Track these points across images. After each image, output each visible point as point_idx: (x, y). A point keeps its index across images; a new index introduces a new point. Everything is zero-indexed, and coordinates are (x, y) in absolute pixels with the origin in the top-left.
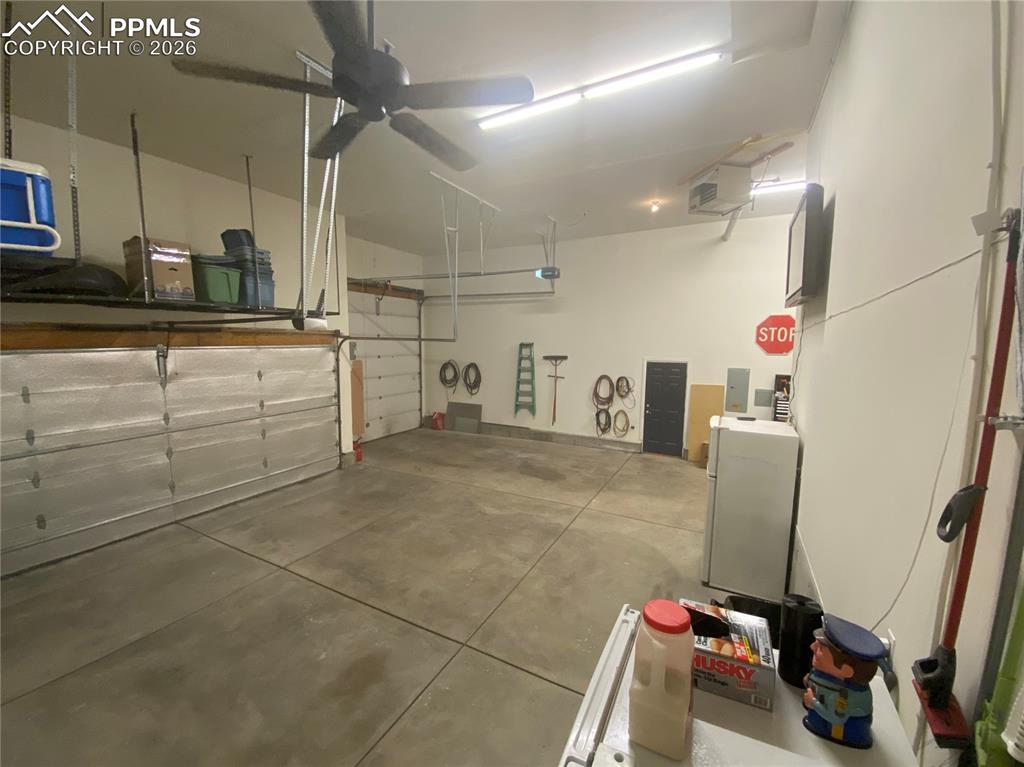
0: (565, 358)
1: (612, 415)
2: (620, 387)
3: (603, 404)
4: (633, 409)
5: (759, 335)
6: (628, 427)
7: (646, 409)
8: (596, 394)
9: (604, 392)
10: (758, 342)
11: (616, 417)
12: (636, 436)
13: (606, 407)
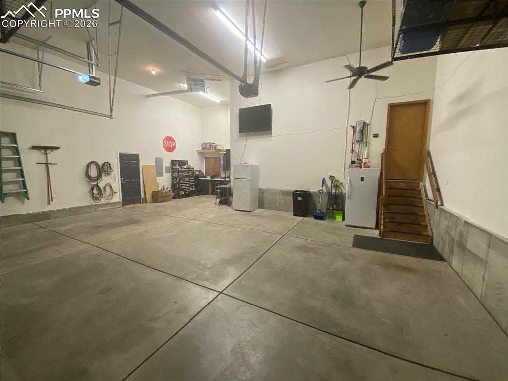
0: (57, 148)
1: (102, 187)
2: (104, 169)
3: (94, 181)
4: (114, 181)
5: (164, 144)
6: (113, 193)
7: (121, 180)
8: (88, 176)
9: (93, 173)
10: (164, 146)
11: (105, 188)
12: (118, 198)
13: (96, 183)
